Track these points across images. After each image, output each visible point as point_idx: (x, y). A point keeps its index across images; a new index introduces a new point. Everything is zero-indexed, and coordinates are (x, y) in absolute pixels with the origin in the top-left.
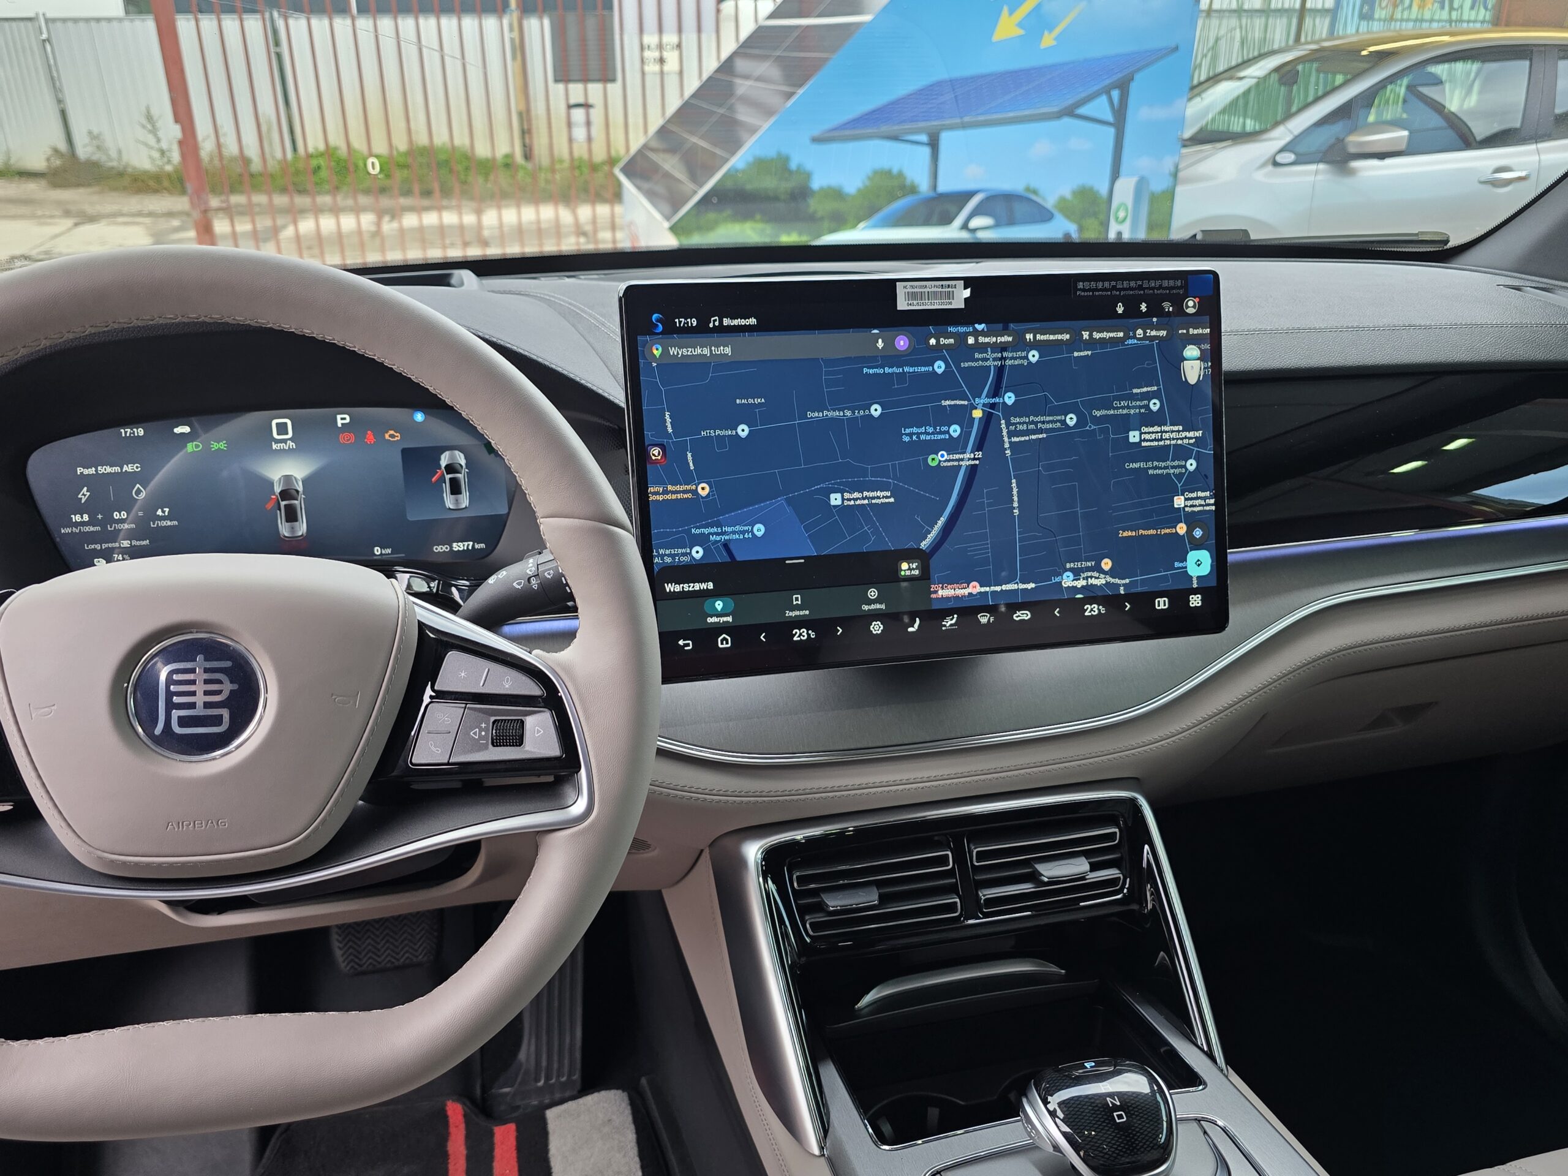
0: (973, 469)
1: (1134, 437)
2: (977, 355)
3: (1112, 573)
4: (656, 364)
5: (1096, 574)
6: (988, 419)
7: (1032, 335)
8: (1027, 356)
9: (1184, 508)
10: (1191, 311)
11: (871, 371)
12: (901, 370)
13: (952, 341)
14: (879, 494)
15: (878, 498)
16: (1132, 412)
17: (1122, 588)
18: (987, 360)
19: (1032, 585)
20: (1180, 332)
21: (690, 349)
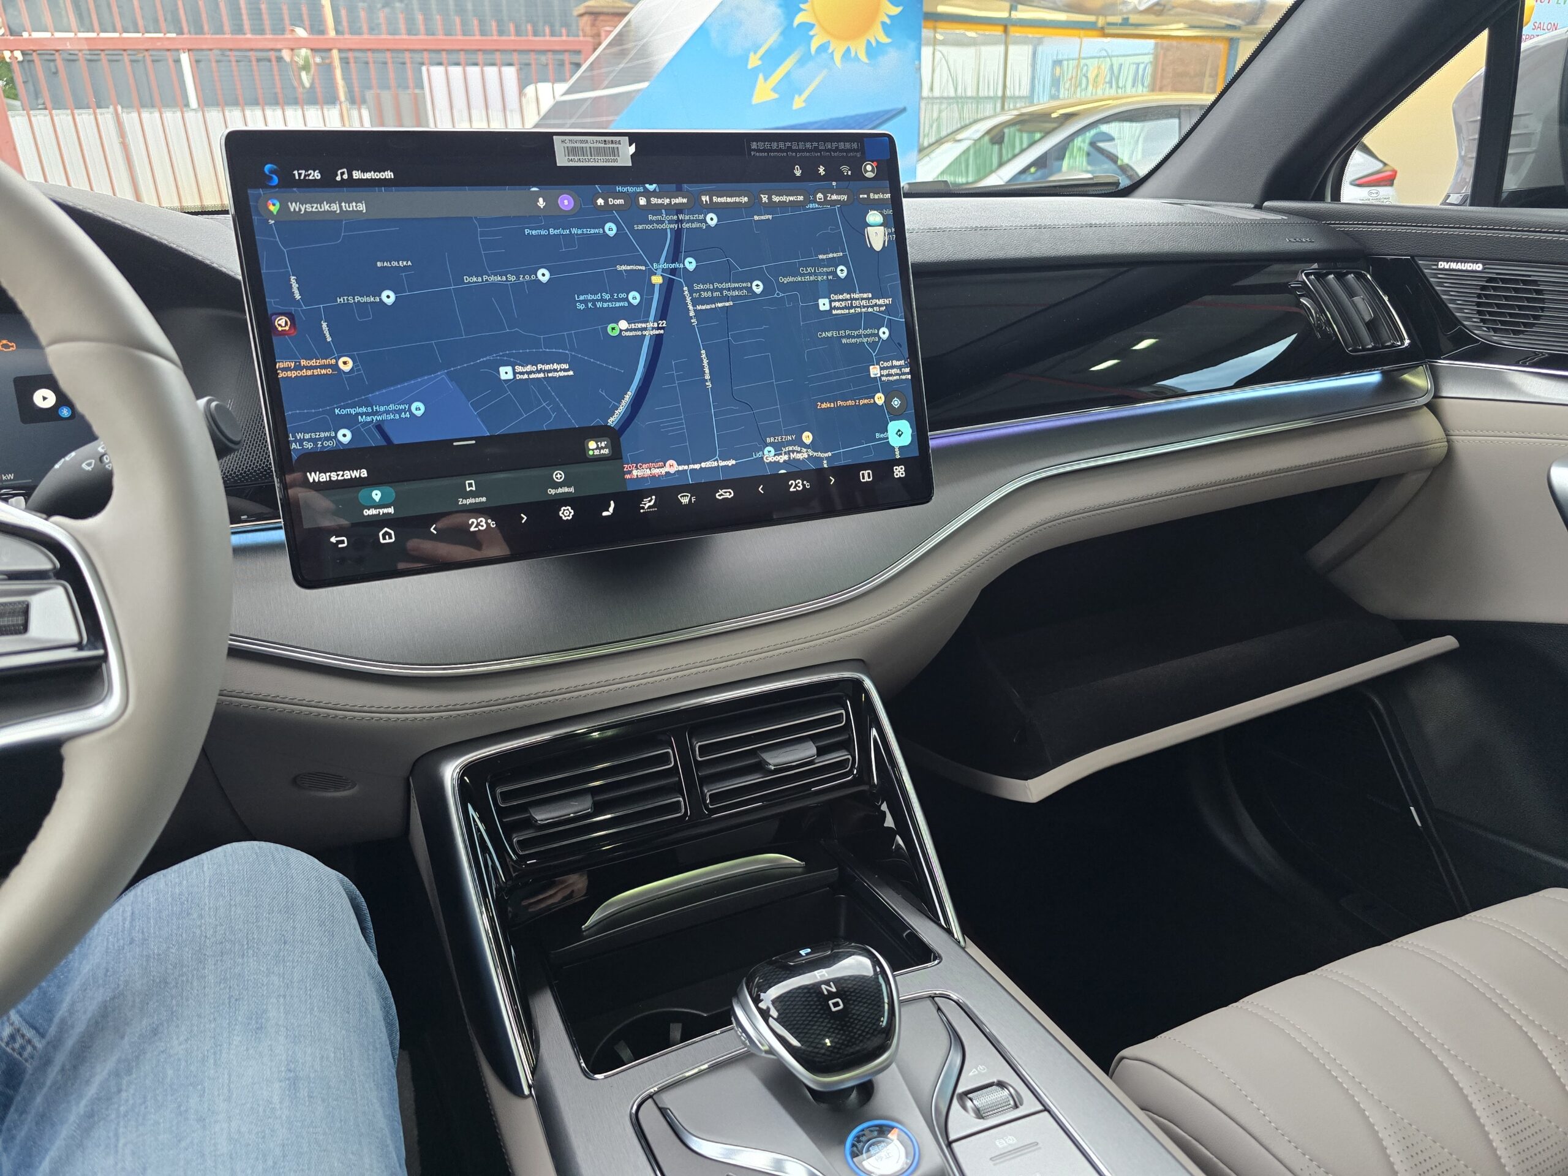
0: (658, 341)
1: (824, 304)
2: (650, 217)
3: (813, 446)
4: (273, 222)
5: (797, 448)
6: (669, 287)
7: (708, 197)
8: (705, 219)
9: (880, 377)
10: (870, 175)
11: (534, 232)
12: (568, 232)
13: (621, 201)
14: (555, 366)
15: (555, 370)
16: (820, 278)
17: (825, 462)
18: (662, 222)
19: (731, 462)
20: (861, 196)
21: (315, 205)
